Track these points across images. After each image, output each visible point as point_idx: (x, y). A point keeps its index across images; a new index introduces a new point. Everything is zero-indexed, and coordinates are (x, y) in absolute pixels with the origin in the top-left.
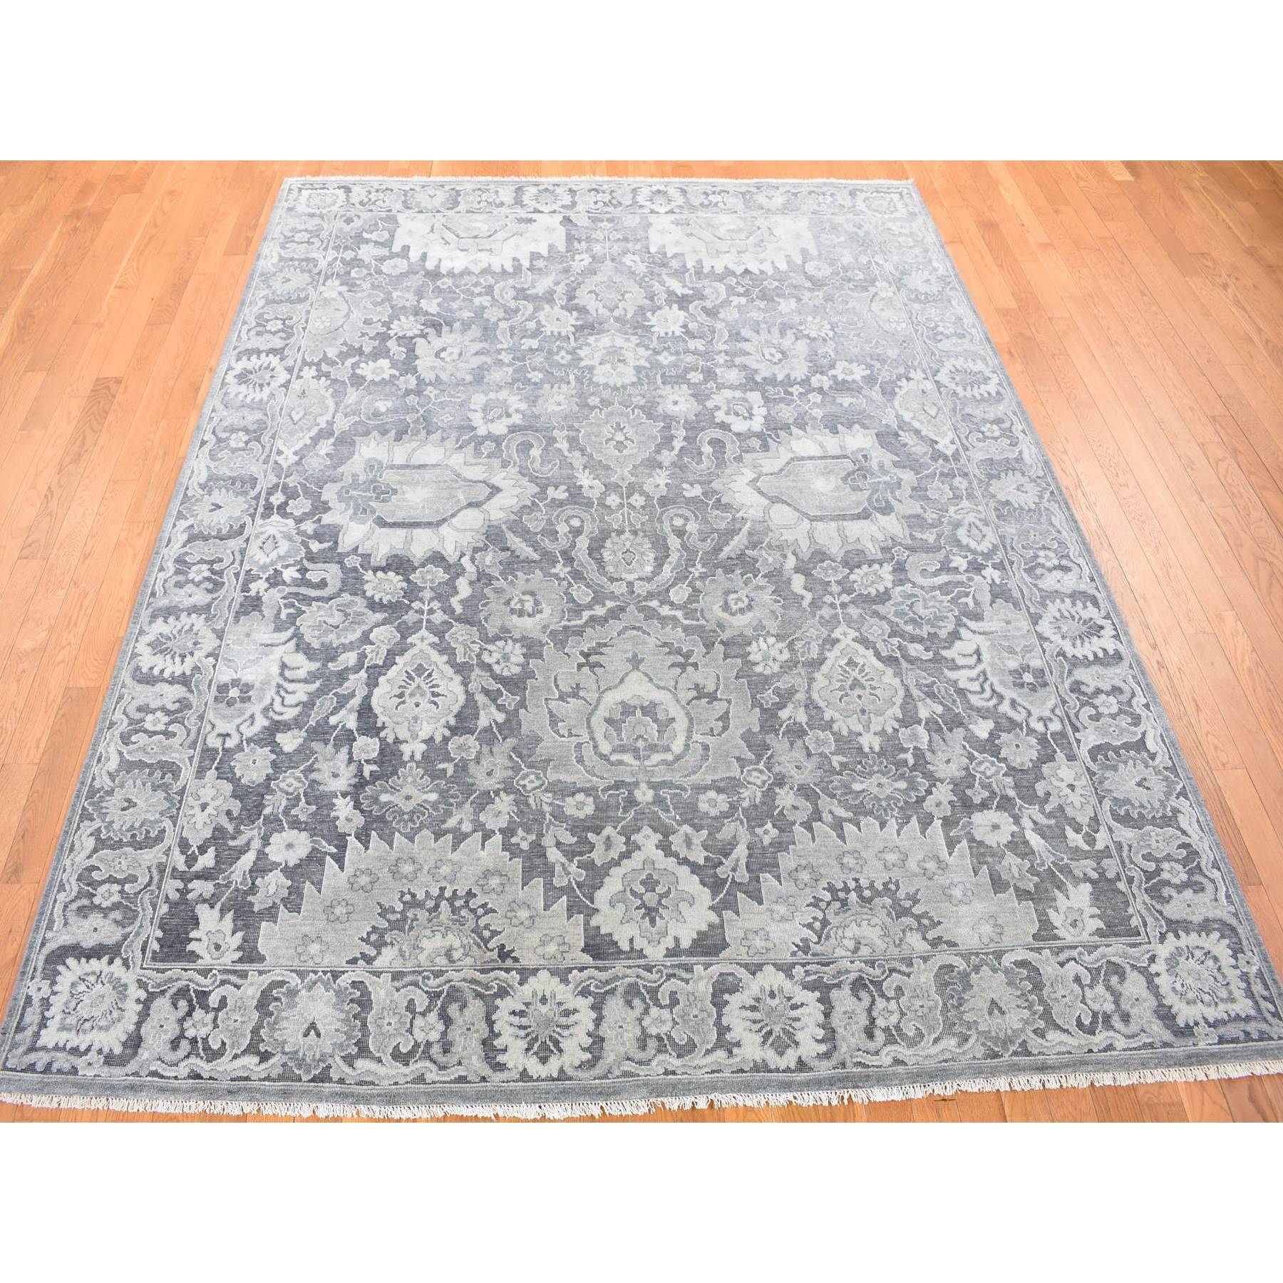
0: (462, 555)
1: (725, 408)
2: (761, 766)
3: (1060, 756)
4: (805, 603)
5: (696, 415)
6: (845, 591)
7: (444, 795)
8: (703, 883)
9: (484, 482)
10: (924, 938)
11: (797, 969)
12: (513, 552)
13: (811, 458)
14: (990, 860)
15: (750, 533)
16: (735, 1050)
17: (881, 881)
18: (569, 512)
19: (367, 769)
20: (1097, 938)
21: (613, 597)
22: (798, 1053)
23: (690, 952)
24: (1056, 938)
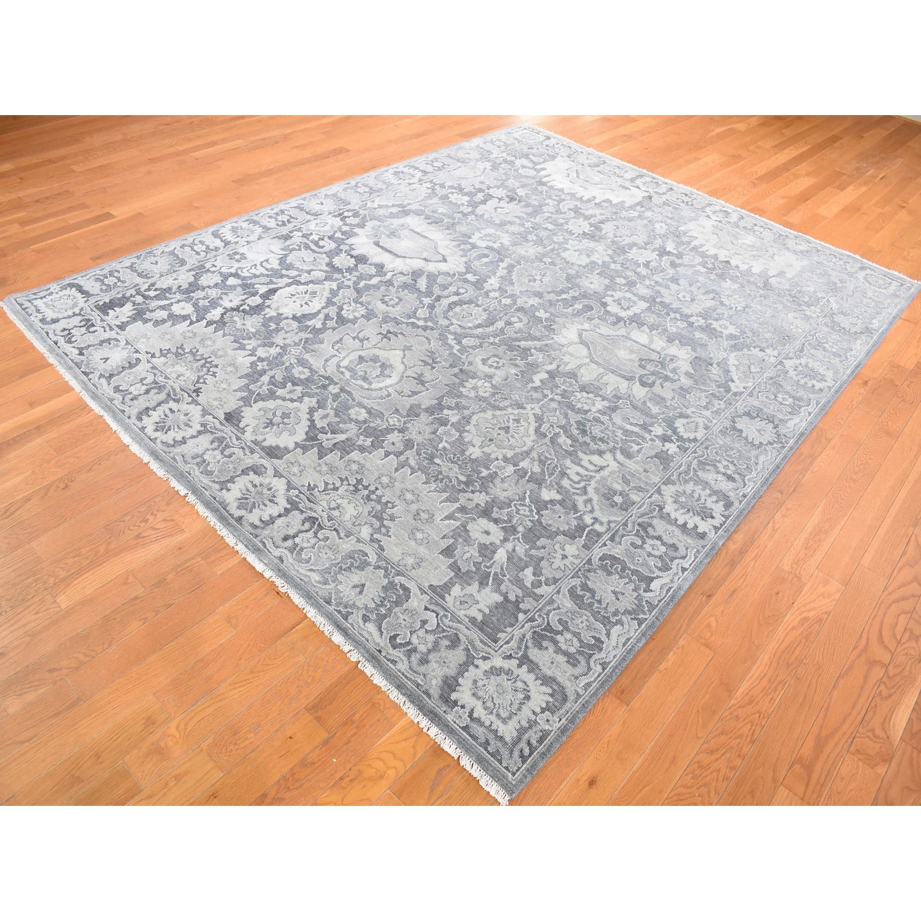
0: (393, 271)
1: (616, 298)
2: (403, 420)
3: (582, 541)
4: (531, 385)
6: (563, 396)
7: (258, 332)
8: (307, 433)
9: (444, 256)
10: (372, 535)
11: (295, 492)
12: (416, 283)
13: (635, 342)
14: (460, 540)
15: (546, 345)
16: (224, 491)
17: (388, 499)
18: (465, 286)
19: (246, 307)
20: (467, 620)
21: (436, 323)
22: (245, 515)
23: (263, 449)
24: (443, 598)
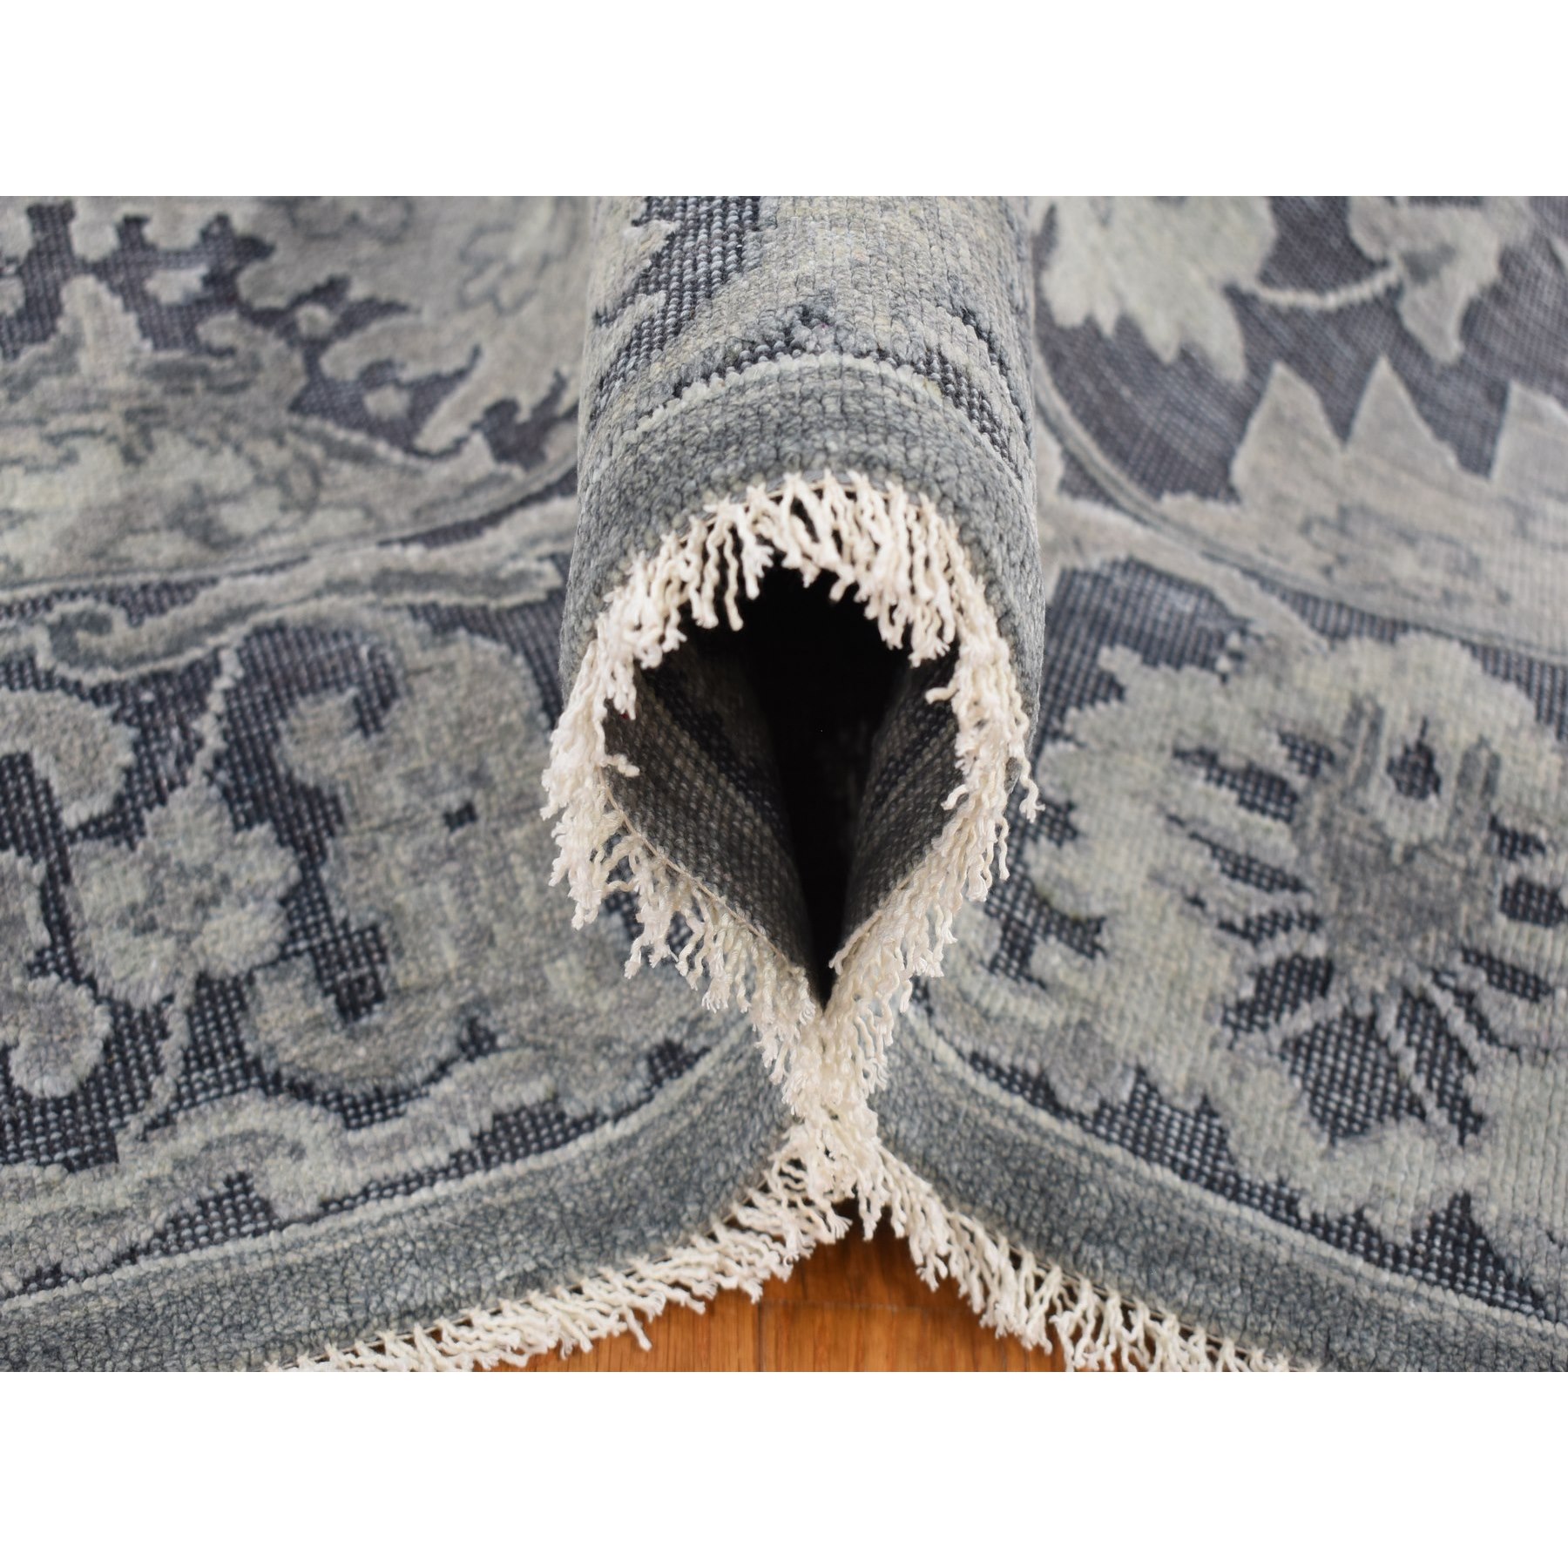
22: (1463, 1174)
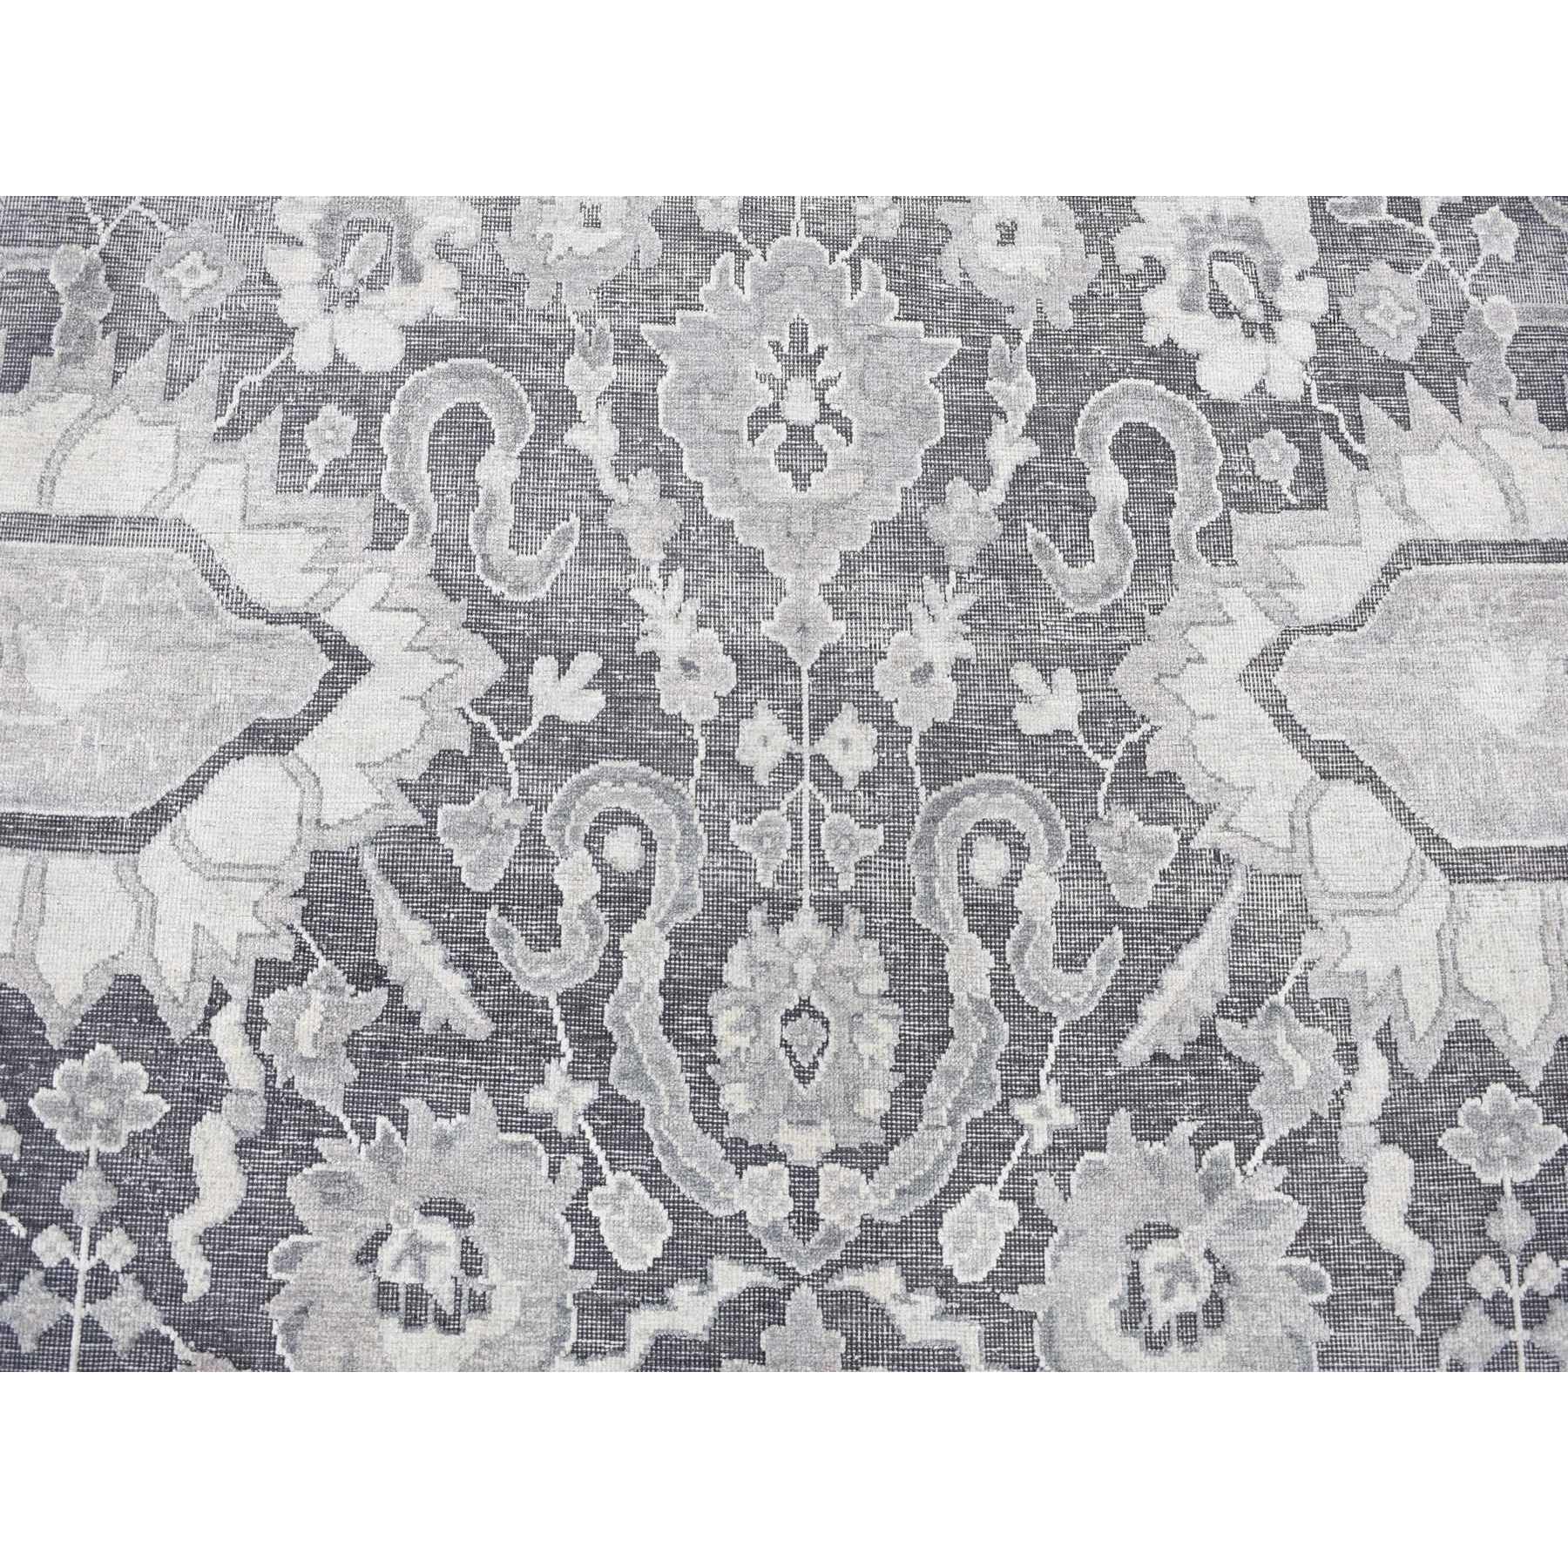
0: (219, 999)
1: (1180, 274)
4: (1408, 1295)
5: (1078, 304)
9: (304, 619)
12: (396, 992)
13: (1470, 550)
15: (1238, 935)
18: (605, 796)
21: (741, 1240)
